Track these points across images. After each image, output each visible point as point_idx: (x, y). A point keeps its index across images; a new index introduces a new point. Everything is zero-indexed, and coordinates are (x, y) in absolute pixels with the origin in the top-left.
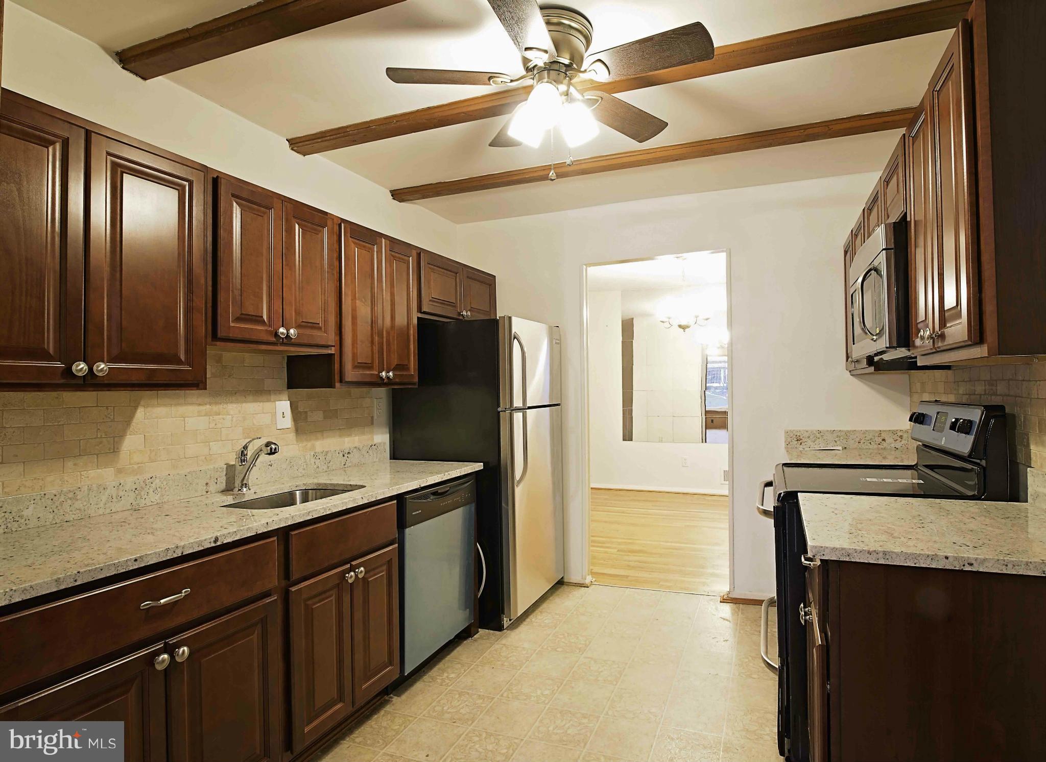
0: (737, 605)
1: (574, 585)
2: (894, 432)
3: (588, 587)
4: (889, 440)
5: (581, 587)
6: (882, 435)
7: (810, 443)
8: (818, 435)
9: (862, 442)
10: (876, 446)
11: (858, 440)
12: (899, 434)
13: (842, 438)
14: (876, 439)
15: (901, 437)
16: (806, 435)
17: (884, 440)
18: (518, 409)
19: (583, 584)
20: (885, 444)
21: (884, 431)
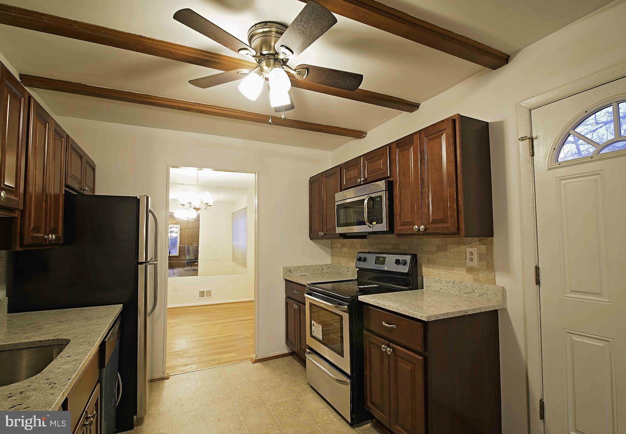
0: (262, 363)
1: (158, 380)
2: (326, 265)
3: (168, 379)
4: (325, 269)
5: (163, 379)
6: (323, 267)
7: (295, 273)
8: (298, 269)
9: (315, 270)
10: (320, 272)
11: (313, 270)
12: (328, 266)
13: (307, 269)
14: (320, 268)
15: (329, 267)
16: (293, 268)
17: (323, 269)
18: (142, 263)
19: (164, 377)
20: (323, 271)
21: (323, 265)
